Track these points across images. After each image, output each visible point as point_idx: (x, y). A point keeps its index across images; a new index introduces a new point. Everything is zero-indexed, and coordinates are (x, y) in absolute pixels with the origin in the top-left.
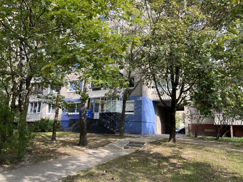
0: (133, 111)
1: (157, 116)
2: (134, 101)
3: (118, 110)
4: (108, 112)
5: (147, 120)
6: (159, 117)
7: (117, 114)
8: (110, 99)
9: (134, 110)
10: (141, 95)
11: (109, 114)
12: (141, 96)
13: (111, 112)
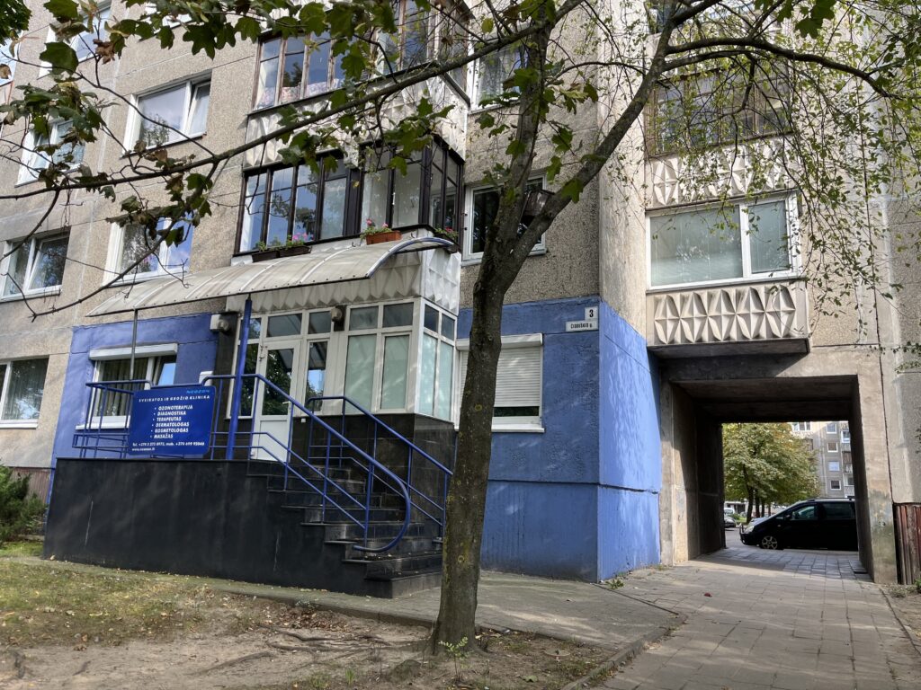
0: (529, 411)
1: (673, 450)
2: (538, 338)
3: (423, 396)
4: (351, 411)
5: (627, 470)
6: (678, 453)
7: (418, 427)
8: (371, 320)
9: (539, 404)
10: (594, 296)
11: (362, 426)
12: (597, 303)
13: (375, 410)
